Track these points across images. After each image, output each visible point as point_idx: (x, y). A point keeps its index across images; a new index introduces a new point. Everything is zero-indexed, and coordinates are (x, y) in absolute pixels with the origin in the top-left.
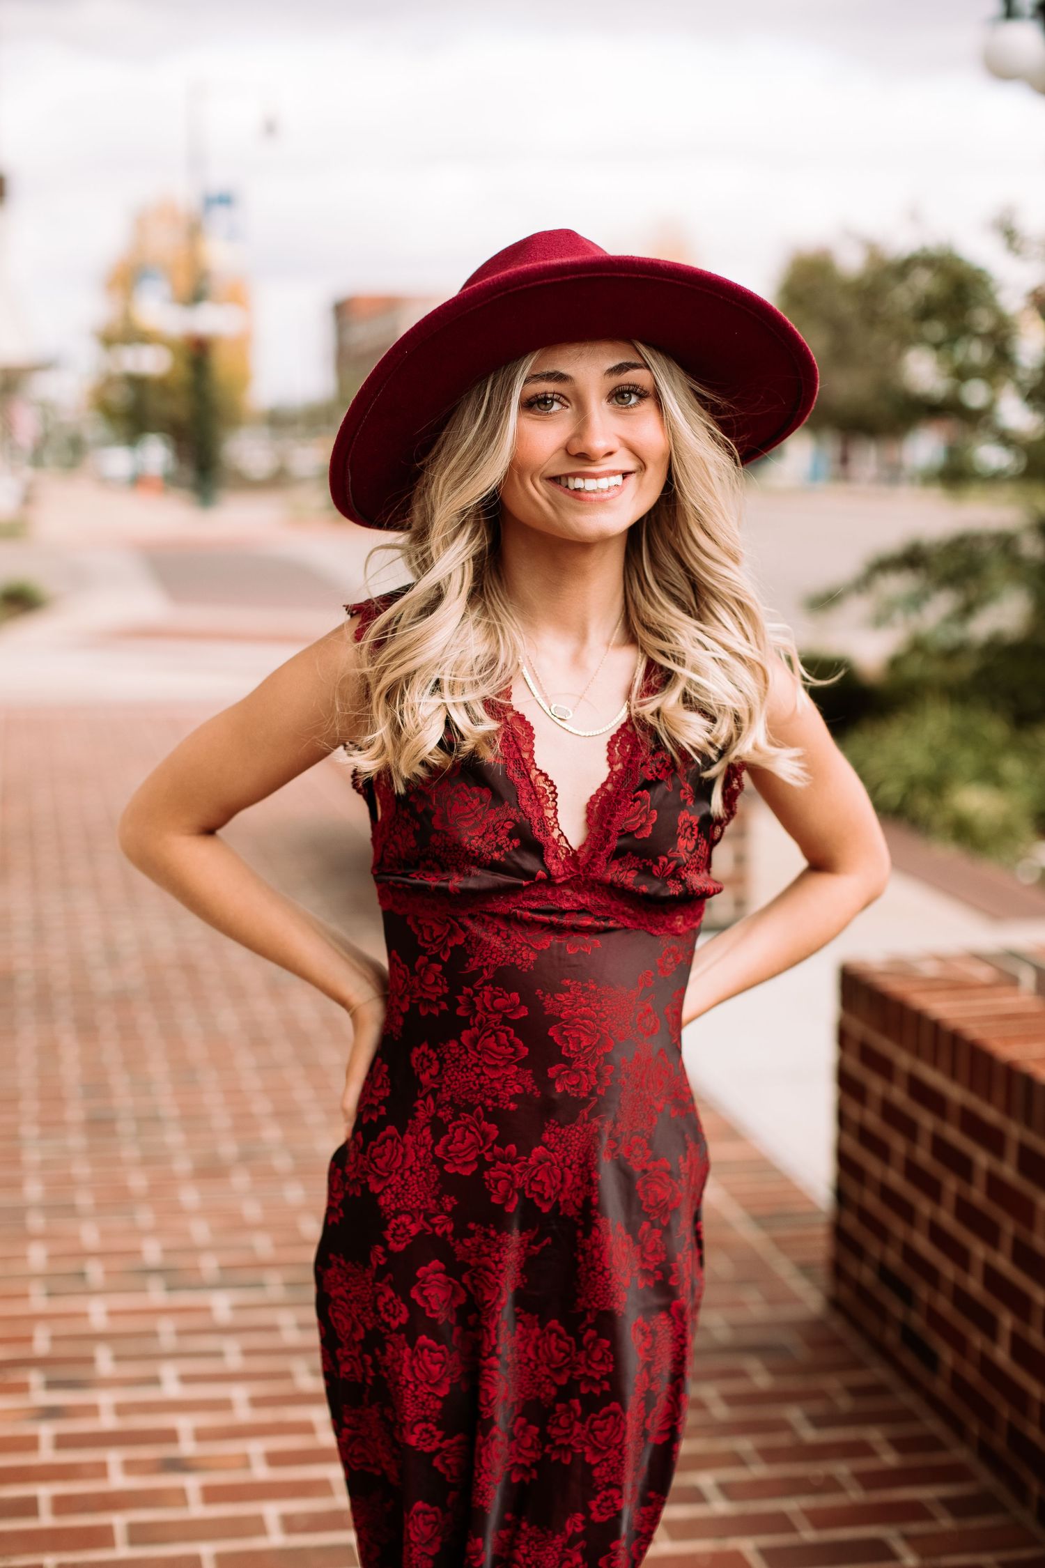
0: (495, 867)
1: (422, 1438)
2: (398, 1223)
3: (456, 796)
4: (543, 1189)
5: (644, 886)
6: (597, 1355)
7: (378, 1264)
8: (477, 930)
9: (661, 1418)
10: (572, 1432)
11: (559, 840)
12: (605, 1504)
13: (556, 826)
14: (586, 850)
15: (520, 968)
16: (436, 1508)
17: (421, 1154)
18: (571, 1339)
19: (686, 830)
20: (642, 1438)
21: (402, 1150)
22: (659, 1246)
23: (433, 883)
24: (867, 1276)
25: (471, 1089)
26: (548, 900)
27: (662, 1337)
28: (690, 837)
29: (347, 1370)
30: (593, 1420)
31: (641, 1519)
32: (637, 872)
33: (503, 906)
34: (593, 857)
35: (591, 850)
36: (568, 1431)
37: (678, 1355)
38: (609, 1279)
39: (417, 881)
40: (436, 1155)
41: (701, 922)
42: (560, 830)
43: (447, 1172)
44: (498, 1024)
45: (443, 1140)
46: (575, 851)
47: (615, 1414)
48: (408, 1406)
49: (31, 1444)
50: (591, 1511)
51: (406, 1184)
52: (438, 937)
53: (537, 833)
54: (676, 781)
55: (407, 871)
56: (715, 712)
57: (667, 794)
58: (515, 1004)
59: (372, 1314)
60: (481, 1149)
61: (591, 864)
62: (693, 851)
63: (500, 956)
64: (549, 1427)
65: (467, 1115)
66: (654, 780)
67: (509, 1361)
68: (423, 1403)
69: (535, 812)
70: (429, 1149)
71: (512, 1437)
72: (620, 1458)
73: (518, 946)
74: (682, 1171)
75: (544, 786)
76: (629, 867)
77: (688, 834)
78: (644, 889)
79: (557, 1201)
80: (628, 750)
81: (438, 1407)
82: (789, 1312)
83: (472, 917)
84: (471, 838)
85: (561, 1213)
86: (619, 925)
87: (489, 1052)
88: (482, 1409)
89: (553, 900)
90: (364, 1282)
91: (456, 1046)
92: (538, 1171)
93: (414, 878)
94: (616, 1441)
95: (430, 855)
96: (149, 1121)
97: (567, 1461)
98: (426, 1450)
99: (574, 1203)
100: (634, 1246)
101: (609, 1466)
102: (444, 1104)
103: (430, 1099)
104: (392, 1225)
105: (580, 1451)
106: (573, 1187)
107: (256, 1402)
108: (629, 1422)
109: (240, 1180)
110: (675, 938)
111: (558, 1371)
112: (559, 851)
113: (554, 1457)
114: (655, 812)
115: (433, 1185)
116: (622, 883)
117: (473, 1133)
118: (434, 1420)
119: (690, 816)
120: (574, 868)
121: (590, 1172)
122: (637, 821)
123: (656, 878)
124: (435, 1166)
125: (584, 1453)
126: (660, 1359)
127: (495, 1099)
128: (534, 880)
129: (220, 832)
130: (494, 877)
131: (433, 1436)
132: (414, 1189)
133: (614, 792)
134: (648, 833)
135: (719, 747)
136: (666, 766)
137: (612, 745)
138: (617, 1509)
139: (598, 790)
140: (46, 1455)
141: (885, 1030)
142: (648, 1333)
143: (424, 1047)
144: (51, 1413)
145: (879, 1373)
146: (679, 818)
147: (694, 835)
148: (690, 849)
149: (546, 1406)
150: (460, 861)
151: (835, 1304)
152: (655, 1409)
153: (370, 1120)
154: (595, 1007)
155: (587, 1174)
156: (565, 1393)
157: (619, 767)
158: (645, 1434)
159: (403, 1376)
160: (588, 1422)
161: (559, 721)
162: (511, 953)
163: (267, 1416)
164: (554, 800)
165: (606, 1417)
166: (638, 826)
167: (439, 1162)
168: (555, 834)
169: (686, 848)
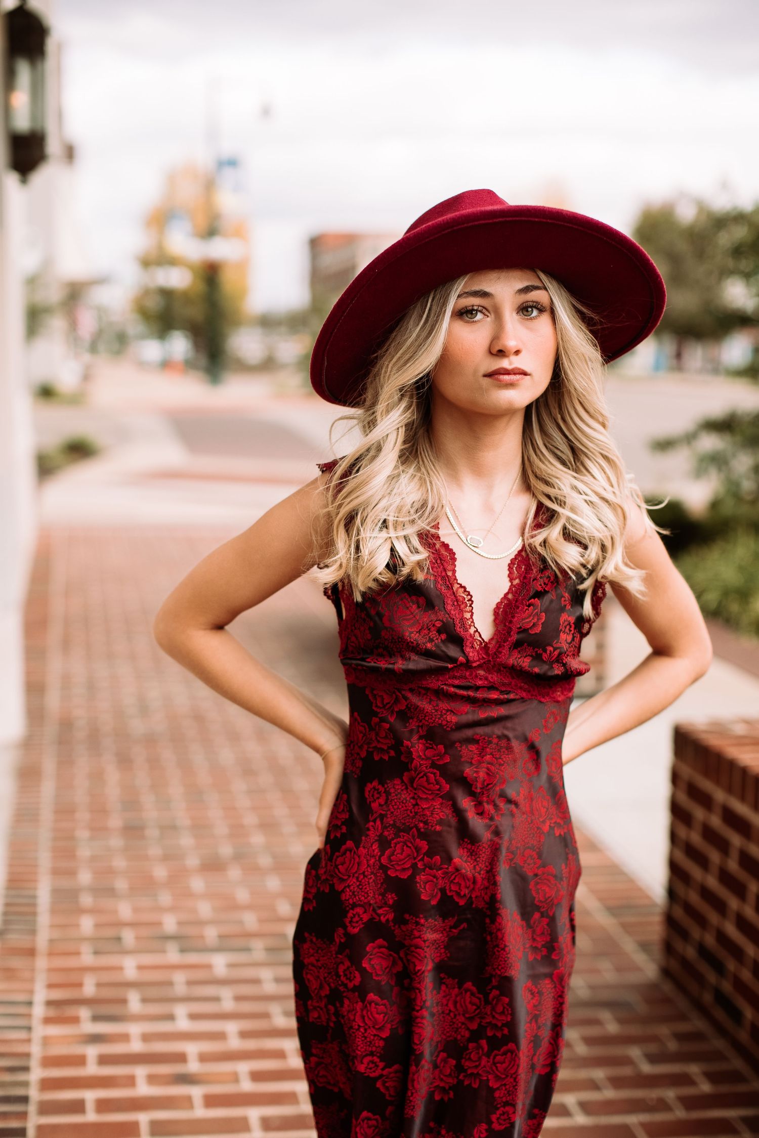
0: (428, 654)
1: (369, 1067)
2: (355, 913)
3: (400, 603)
4: (460, 889)
5: (536, 668)
6: (500, 1008)
7: (340, 941)
8: (415, 700)
9: (545, 1055)
10: (480, 1064)
11: (474, 635)
12: (502, 1117)
13: (472, 624)
14: (494, 642)
15: (445, 727)
16: (377, 1117)
17: (371, 862)
18: (481, 996)
19: (566, 627)
20: (531, 1070)
21: (357, 860)
22: (545, 930)
23: (384, 666)
24: (690, 952)
25: (409, 816)
26: (467, 678)
27: (547, 997)
28: (568, 632)
29: (316, 1016)
30: (496, 1055)
31: (528, 1128)
32: (531, 658)
33: (433, 683)
34: (500, 647)
35: (498, 642)
36: (477, 1063)
37: (558, 1010)
38: (509, 953)
39: (372, 664)
40: (382, 863)
41: (573, 692)
42: (475, 627)
43: (390, 876)
44: (428, 767)
45: (388, 852)
46: (486, 642)
47: (512, 1052)
48: (359, 1043)
49: (81, 1061)
50: (492, 1123)
51: (360, 885)
52: (387, 704)
53: (458, 629)
54: (559, 592)
55: (364, 656)
56: (587, 542)
57: (552, 601)
58: (441, 753)
59: (334, 977)
60: (415, 859)
61: (498, 652)
62: (571, 643)
63: (431, 719)
64: (463, 1061)
65: (405, 834)
66: (543, 591)
67: (435, 1011)
68: (370, 1042)
69: (457, 615)
70: (377, 859)
71: (435, 1066)
72: (514, 1084)
73: (444, 711)
74: (564, 875)
75: (464, 595)
76: (525, 654)
77: (567, 630)
78: (537, 670)
79: (471, 897)
80: (523, 570)
81: (381, 1045)
82: (633, 978)
83: (411, 690)
84: (411, 634)
85: (474, 906)
86: (517, 697)
87: (422, 788)
88: (415, 1047)
89: (471, 679)
90: (329, 954)
91: (399, 783)
92: (456, 876)
93: (370, 662)
94: (512, 1071)
95: (381, 645)
96: (169, 829)
97: (476, 1086)
98: (372, 1075)
99: (483, 898)
100: (527, 930)
101: (506, 1089)
102: (389, 826)
103: (378, 822)
104: (350, 915)
105: (486, 1078)
106: (482, 887)
107: (244, 1035)
108: (522, 1058)
109: (234, 873)
110: (555, 704)
111: (471, 1019)
112: (475, 643)
113: (466, 1083)
114: (544, 614)
115: (379, 885)
116: (520, 666)
117: (410, 847)
118: (378, 1055)
119: (568, 617)
120: (486, 655)
121: (494, 876)
122: (530, 621)
123: (544, 662)
124: (381, 871)
125: (488, 1080)
126: (545, 1012)
127: (426, 823)
128: (456, 663)
129: (227, 627)
130: (427, 661)
131: (377, 1066)
132: (366, 888)
133: (514, 599)
134: (538, 629)
135: (589, 567)
136: (551, 581)
137: (511, 566)
138: (511, 1121)
139: (502, 599)
140: (92, 1069)
141: (706, 774)
142: (535, 993)
143: (375, 783)
144: (96, 1039)
145: (698, 1024)
146: (561, 619)
147: (571, 631)
148: (569, 641)
149: (462, 1045)
150: (403, 650)
151: (666, 972)
152: (541, 1049)
153: (336, 836)
154: (496, 755)
155: (492, 877)
156: (476, 1036)
157: (517, 581)
158: (532, 1067)
159: (356, 1022)
160: (492, 1057)
161: (473, 548)
162: (439, 716)
163: (251, 1045)
164: (470, 606)
165: (505, 1054)
166: (531, 625)
167: (383, 868)
168: (472, 630)
169: (566, 641)
